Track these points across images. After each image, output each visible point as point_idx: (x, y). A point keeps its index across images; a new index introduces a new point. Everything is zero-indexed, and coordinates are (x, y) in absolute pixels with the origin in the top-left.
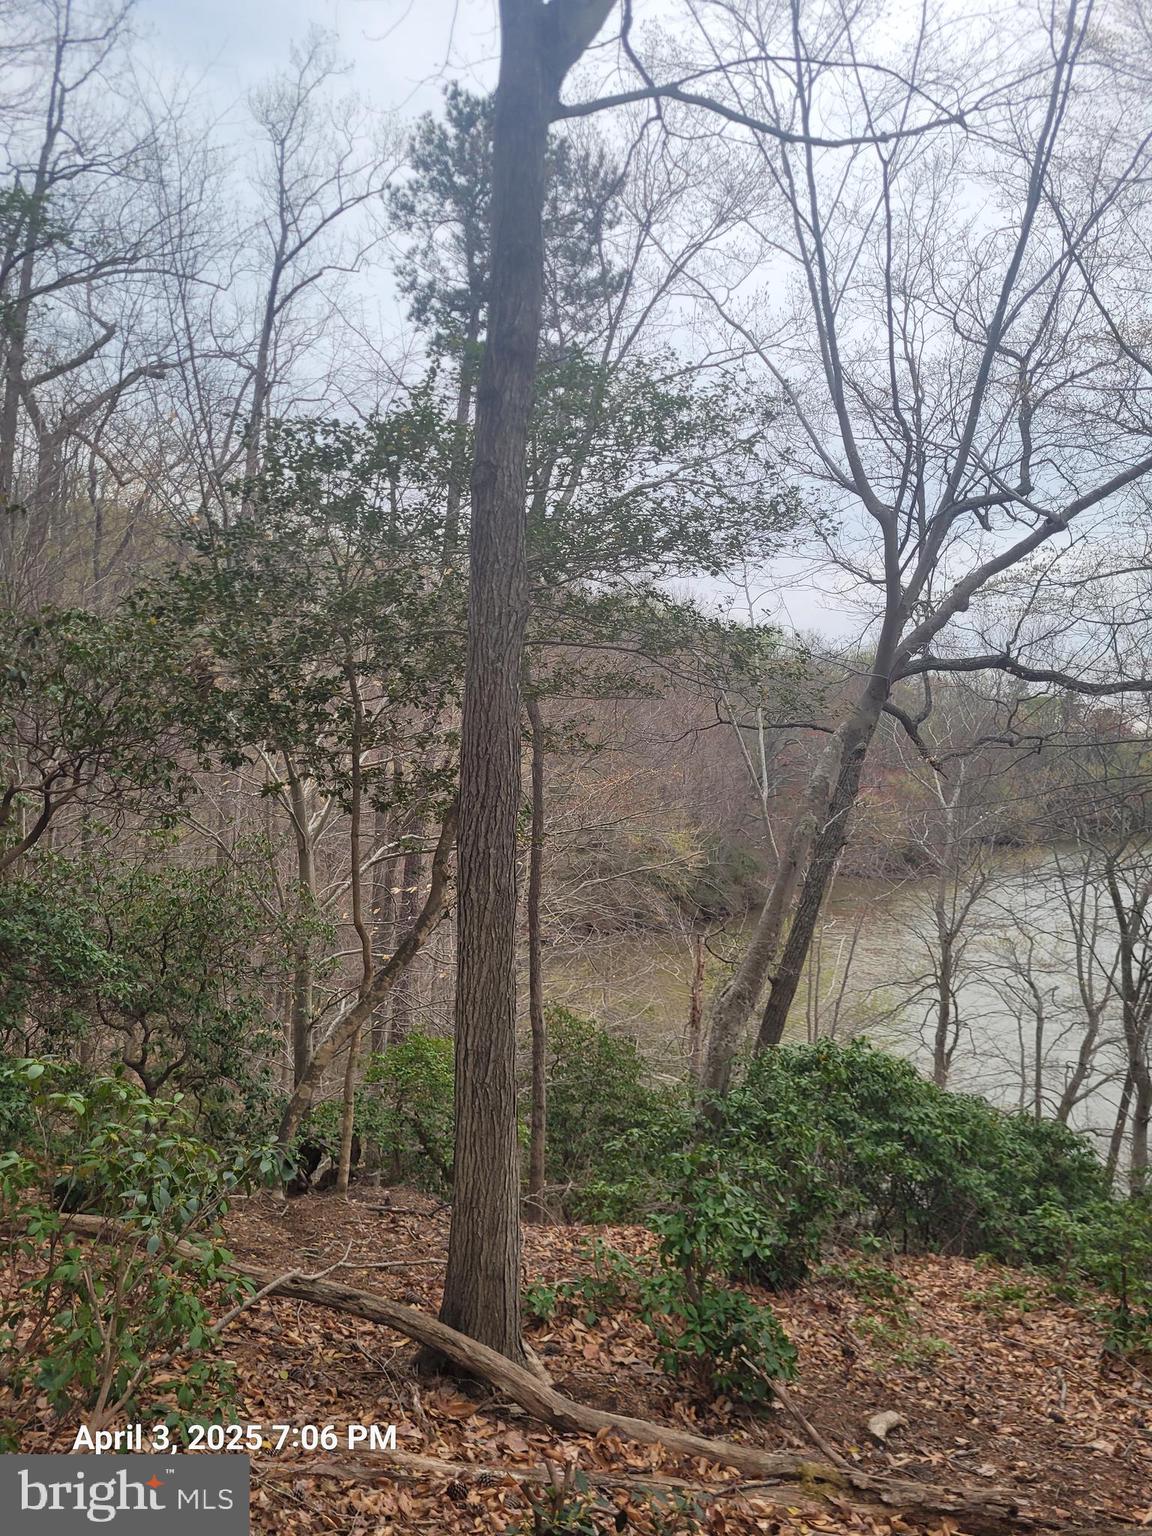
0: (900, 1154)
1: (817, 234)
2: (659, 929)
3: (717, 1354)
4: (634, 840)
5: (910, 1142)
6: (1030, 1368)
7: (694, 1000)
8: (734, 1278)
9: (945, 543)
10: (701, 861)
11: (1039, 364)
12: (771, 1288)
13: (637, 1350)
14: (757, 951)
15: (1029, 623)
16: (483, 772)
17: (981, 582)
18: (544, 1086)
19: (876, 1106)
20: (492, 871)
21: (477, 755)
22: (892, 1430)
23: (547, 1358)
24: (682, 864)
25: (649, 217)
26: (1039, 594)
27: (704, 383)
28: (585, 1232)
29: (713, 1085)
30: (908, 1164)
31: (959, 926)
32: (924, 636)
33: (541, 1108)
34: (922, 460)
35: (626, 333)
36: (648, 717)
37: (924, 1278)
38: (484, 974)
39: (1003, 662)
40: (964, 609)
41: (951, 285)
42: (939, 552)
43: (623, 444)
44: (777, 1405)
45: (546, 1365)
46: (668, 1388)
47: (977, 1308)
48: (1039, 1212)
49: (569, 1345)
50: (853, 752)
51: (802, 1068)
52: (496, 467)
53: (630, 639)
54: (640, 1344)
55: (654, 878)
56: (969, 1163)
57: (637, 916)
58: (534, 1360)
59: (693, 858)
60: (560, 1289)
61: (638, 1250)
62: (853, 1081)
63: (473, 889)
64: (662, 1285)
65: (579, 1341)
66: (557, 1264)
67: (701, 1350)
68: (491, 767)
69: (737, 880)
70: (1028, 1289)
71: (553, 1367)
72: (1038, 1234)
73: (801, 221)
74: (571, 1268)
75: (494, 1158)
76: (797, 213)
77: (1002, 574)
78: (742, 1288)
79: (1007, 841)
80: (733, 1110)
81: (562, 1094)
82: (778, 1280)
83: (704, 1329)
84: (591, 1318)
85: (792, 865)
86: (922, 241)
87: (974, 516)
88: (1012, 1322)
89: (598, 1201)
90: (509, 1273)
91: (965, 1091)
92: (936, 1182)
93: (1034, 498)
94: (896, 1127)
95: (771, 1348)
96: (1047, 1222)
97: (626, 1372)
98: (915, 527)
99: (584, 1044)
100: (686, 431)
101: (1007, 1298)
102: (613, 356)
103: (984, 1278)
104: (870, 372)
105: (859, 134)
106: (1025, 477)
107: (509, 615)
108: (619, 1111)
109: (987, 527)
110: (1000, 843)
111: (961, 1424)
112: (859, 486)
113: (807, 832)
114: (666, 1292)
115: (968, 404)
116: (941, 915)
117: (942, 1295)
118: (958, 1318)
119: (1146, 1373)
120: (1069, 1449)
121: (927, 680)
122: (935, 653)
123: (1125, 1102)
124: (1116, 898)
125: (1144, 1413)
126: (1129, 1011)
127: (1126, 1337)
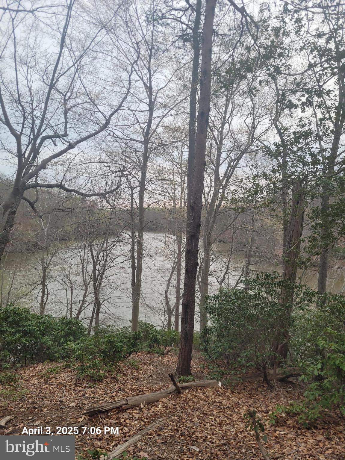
0: (21, 337)
5: (26, 333)
6: (55, 390)
11: (69, 98)
15: (67, 175)
17: (50, 161)
19: (15, 324)
22: (8, 422)
26: (70, 166)
30: (24, 340)
31: (48, 265)
37: (27, 373)
39: (60, 186)
48: (65, 344)
56: (44, 335)
70: (58, 367)
72: (64, 351)
87: (51, 140)
92: (34, 343)
94: (21, 329)
96: (67, 347)
101: (51, 371)
103: (47, 367)
105: (4, 7)
109: (55, 145)
111: (31, 413)
112: (8, 124)
115: (44, 105)
116: (43, 262)
117: (33, 376)
118: (36, 382)
119: (87, 381)
120: (63, 409)
121: (37, 190)
122: (39, 181)
123: (94, 309)
124: (92, 253)
125: (85, 392)
126: (95, 284)
127: (82, 373)
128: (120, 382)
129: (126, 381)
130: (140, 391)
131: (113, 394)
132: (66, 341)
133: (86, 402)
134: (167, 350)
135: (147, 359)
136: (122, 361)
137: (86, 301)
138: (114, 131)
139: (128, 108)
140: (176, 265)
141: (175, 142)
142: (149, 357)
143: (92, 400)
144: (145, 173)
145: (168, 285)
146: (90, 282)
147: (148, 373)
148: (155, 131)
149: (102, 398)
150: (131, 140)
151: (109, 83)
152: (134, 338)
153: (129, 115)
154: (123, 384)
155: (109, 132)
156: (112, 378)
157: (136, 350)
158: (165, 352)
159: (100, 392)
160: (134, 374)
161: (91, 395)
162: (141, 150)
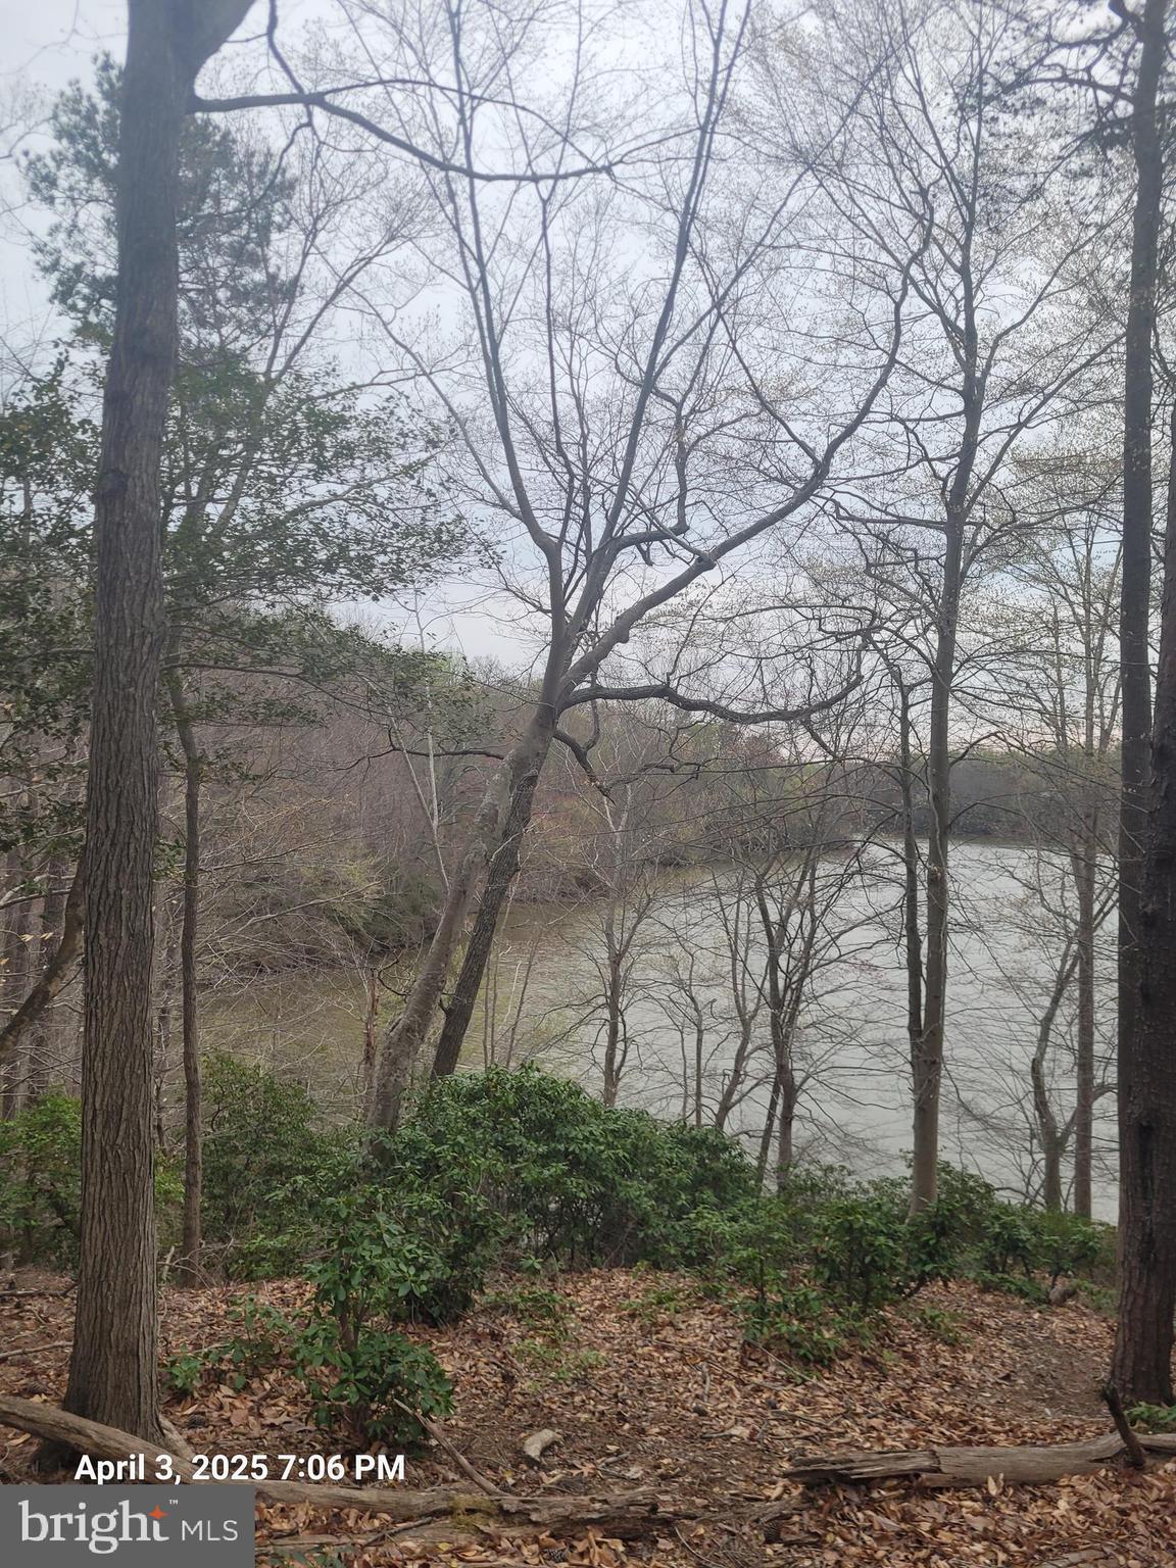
0: (564, 1174)
1: (482, 266)
2: (333, 963)
3: (372, 1400)
4: (307, 873)
5: (575, 1163)
6: (678, 1367)
7: (368, 1035)
8: (396, 1318)
9: (610, 576)
10: (378, 892)
11: (693, 411)
12: (434, 1324)
13: (289, 1408)
14: (426, 982)
15: (687, 656)
16: (113, 806)
17: (640, 617)
18: (200, 1140)
19: (544, 1129)
20: (124, 914)
21: (107, 788)
22: (547, 1449)
23: (191, 1432)
24: (359, 895)
25: (315, 223)
26: (696, 627)
27: (367, 403)
28: (241, 1291)
29: (381, 1123)
30: (571, 1183)
31: (627, 946)
32: (590, 665)
33: (195, 1163)
34: (587, 493)
35: (293, 342)
36: (320, 745)
37: (585, 1294)
38: (115, 1025)
39: (664, 692)
40: (625, 640)
41: (611, 327)
42: (606, 584)
43: (280, 459)
44: (434, 1442)
45: (189, 1440)
46: (321, 1443)
47: (633, 1316)
48: (692, 1216)
49: (215, 1414)
50: (523, 779)
51: (472, 1097)
52: (127, 477)
53: (292, 664)
54: (293, 1402)
55: (328, 912)
56: (631, 1176)
57: (309, 952)
58: (175, 1436)
59: (370, 889)
60: (206, 1356)
61: (299, 1303)
62: (522, 1105)
63: (102, 934)
64: (314, 1336)
65: (227, 1407)
66: (207, 1329)
67: (354, 1399)
68: (123, 801)
69: (415, 909)
70: (679, 1291)
71: (196, 1440)
72: (692, 1237)
73: (466, 250)
74: (221, 1331)
75: (126, 1225)
76: (462, 242)
77: (661, 607)
78: (405, 1328)
79: (672, 862)
80: (401, 1146)
81: (225, 1147)
82: (441, 1315)
83: (359, 1376)
84: (240, 1381)
85: (462, 894)
86: (586, 282)
87: (636, 551)
88: (663, 1325)
89: (256, 1257)
90: (144, 1347)
91: (630, 1107)
92: (600, 1198)
93: (690, 537)
94: (562, 1147)
95: (426, 1386)
96: (699, 1225)
97: (276, 1433)
98: (582, 559)
99: (248, 1092)
100: (347, 451)
101: (660, 1302)
102: (278, 366)
103: (642, 1286)
104: (537, 404)
105: (520, 172)
106: (682, 517)
107: (143, 636)
108: (286, 1158)
109: (649, 563)
110: (665, 864)
111: (612, 1431)
112: (526, 515)
113: (477, 860)
114: (319, 1342)
115: (625, 442)
116: (609, 936)
117: (602, 1307)
118: (615, 1328)
119: (780, 1357)
120: (709, 1439)
121: (595, 708)
122: (602, 681)
123: (773, 1104)
124: (764, 912)
125: (776, 1395)
126: (774, 1017)
127: (762, 1325)
128: (895, 1379)
129: (915, 1381)
130: (974, 1430)
131: (875, 1422)
132: (694, 1204)
133: (781, 1431)
134: (1059, 1287)
135: (986, 1311)
136: (894, 1303)
137: (746, 1074)
138: (837, 497)
139: (891, 414)
140: (1073, 966)
141: (1063, 512)
142: (989, 1305)
143: (803, 1428)
144: (953, 632)
145: (1044, 1039)
146: (756, 1010)
147: (996, 1365)
148: (985, 481)
149: (835, 1429)
150: (902, 520)
151: (822, 342)
152: (933, 1226)
153: (893, 437)
154: (904, 1389)
155: (821, 502)
156: (864, 1360)
157: (943, 1273)
158: (1054, 1295)
159: (830, 1404)
160: (942, 1361)
161: (796, 1408)
162: (934, 553)
